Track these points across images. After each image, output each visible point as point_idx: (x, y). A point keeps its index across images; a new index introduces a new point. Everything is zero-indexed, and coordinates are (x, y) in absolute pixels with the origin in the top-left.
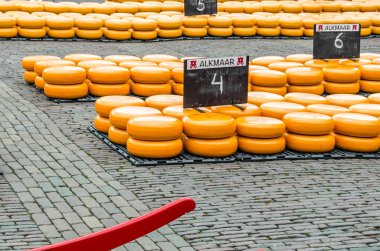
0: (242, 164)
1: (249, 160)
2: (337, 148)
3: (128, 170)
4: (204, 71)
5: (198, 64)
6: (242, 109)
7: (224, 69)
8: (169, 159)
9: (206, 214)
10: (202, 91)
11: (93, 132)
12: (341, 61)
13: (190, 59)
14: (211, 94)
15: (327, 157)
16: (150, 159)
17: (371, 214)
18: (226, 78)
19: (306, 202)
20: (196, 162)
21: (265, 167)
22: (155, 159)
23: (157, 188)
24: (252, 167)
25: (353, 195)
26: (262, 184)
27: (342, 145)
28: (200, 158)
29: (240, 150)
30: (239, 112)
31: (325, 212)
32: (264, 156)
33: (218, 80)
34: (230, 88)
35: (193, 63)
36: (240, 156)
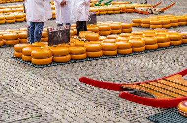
0: (74, 64)
1: (75, 62)
2: (104, 55)
3: (35, 70)
4: (55, 32)
5: (52, 29)
6: (69, 44)
7: (61, 31)
8: (48, 64)
9: (72, 82)
10: (54, 39)
11: (14, 58)
12: (91, 25)
13: (49, 28)
14: (58, 40)
15: (101, 59)
16: (42, 65)
17: (126, 75)
18: (62, 34)
19: (103, 74)
20: (58, 65)
21: (82, 64)
22: (44, 65)
23: (50, 75)
24: (78, 64)
25: (117, 70)
26: (85, 70)
27: (105, 54)
28: (59, 63)
29: (72, 59)
30: (68, 45)
31: (111, 77)
32: (81, 60)
33: (60, 35)
34: (64, 37)
35: (51, 29)
36: (72, 61)
